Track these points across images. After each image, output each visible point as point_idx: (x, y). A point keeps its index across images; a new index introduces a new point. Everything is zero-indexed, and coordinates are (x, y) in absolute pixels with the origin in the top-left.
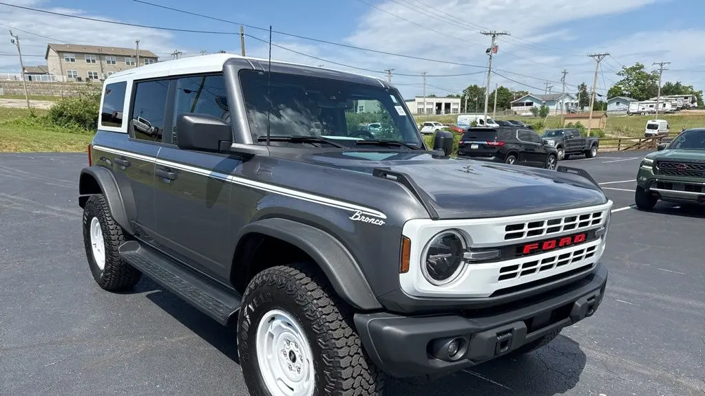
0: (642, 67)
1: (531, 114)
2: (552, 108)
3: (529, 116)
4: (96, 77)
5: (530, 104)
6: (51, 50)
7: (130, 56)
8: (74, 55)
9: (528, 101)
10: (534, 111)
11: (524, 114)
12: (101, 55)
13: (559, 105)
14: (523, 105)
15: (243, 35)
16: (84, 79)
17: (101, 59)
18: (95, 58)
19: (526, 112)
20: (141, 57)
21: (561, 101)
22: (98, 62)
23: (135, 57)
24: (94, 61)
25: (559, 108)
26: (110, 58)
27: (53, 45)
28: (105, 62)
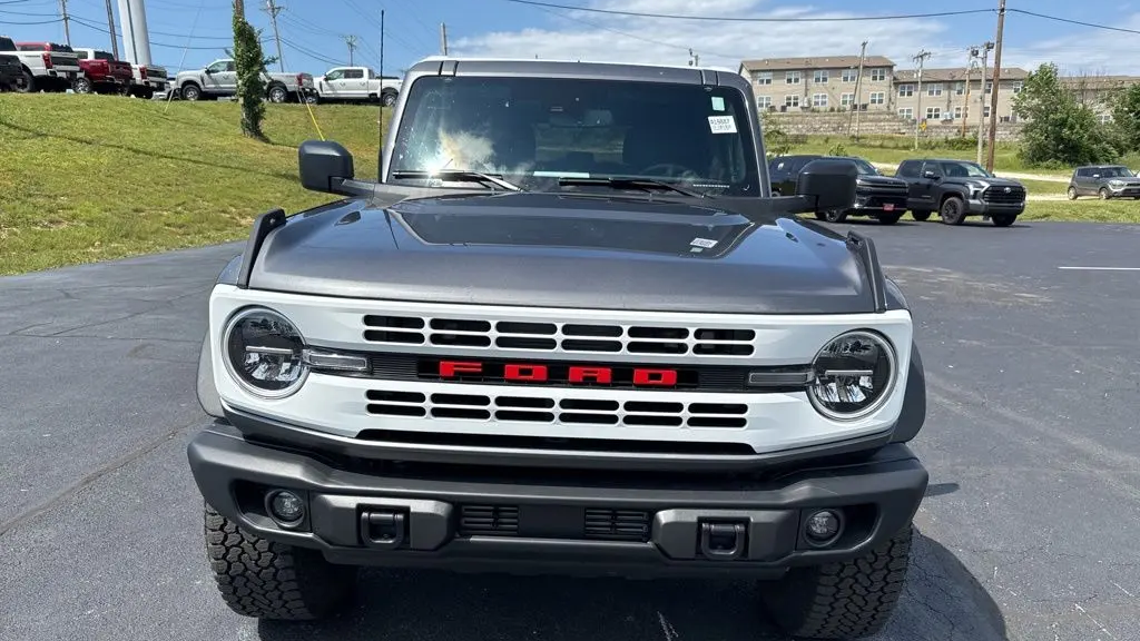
4: (796, 104)
6: (744, 70)
7: (849, 68)
8: (771, 73)
12: (808, 70)
15: (1003, 10)
16: (778, 108)
17: (807, 76)
18: (799, 74)
20: (865, 67)
22: (802, 81)
23: (857, 68)
24: (796, 80)
26: (821, 74)
27: (746, 62)
28: (812, 81)
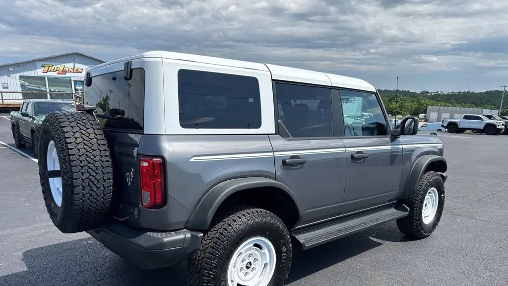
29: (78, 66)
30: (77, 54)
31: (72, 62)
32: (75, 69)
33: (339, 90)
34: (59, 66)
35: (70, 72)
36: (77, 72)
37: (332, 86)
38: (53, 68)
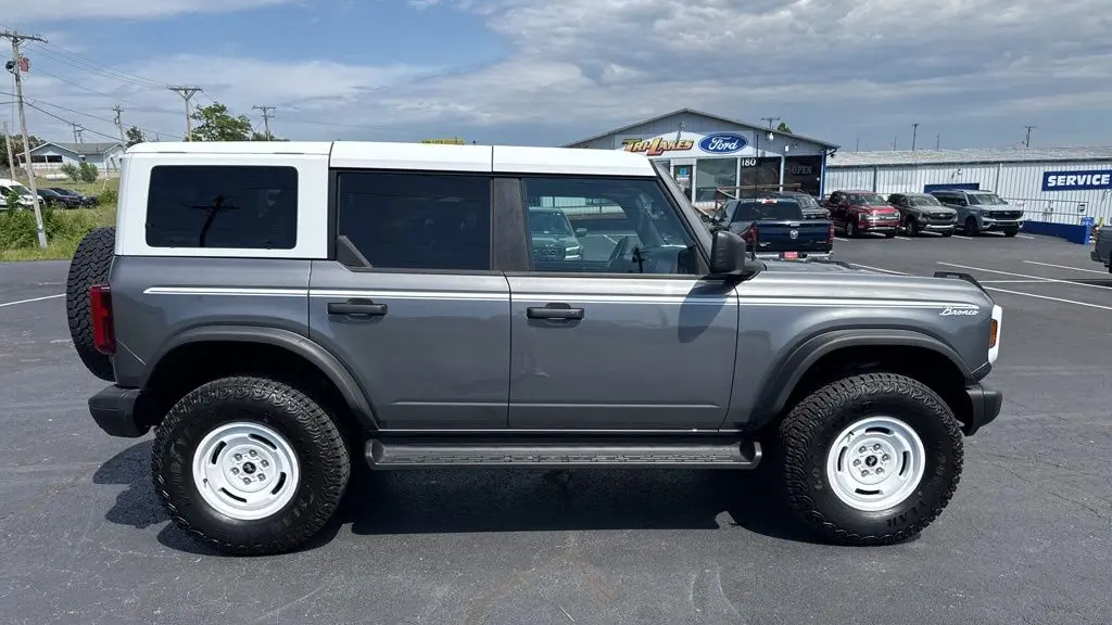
0: (223, 109)
1: (64, 176)
2: (100, 166)
3: (64, 180)
5: (56, 159)
9: (51, 153)
10: (69, 170)
11: (49, 176)
13: (110, 162)
14: (44, 161)
19: (52, 171)
21: (112, 156)
25: (111, 166)
29: (686, 136)
30: (687, 114)
31: (675, 131)
32: (680, 144)
33: (520, 178)
34: (651, 140)
35: (671, 149)
36: (683, 147)
37: (493, 172)
38: (641, 144)
